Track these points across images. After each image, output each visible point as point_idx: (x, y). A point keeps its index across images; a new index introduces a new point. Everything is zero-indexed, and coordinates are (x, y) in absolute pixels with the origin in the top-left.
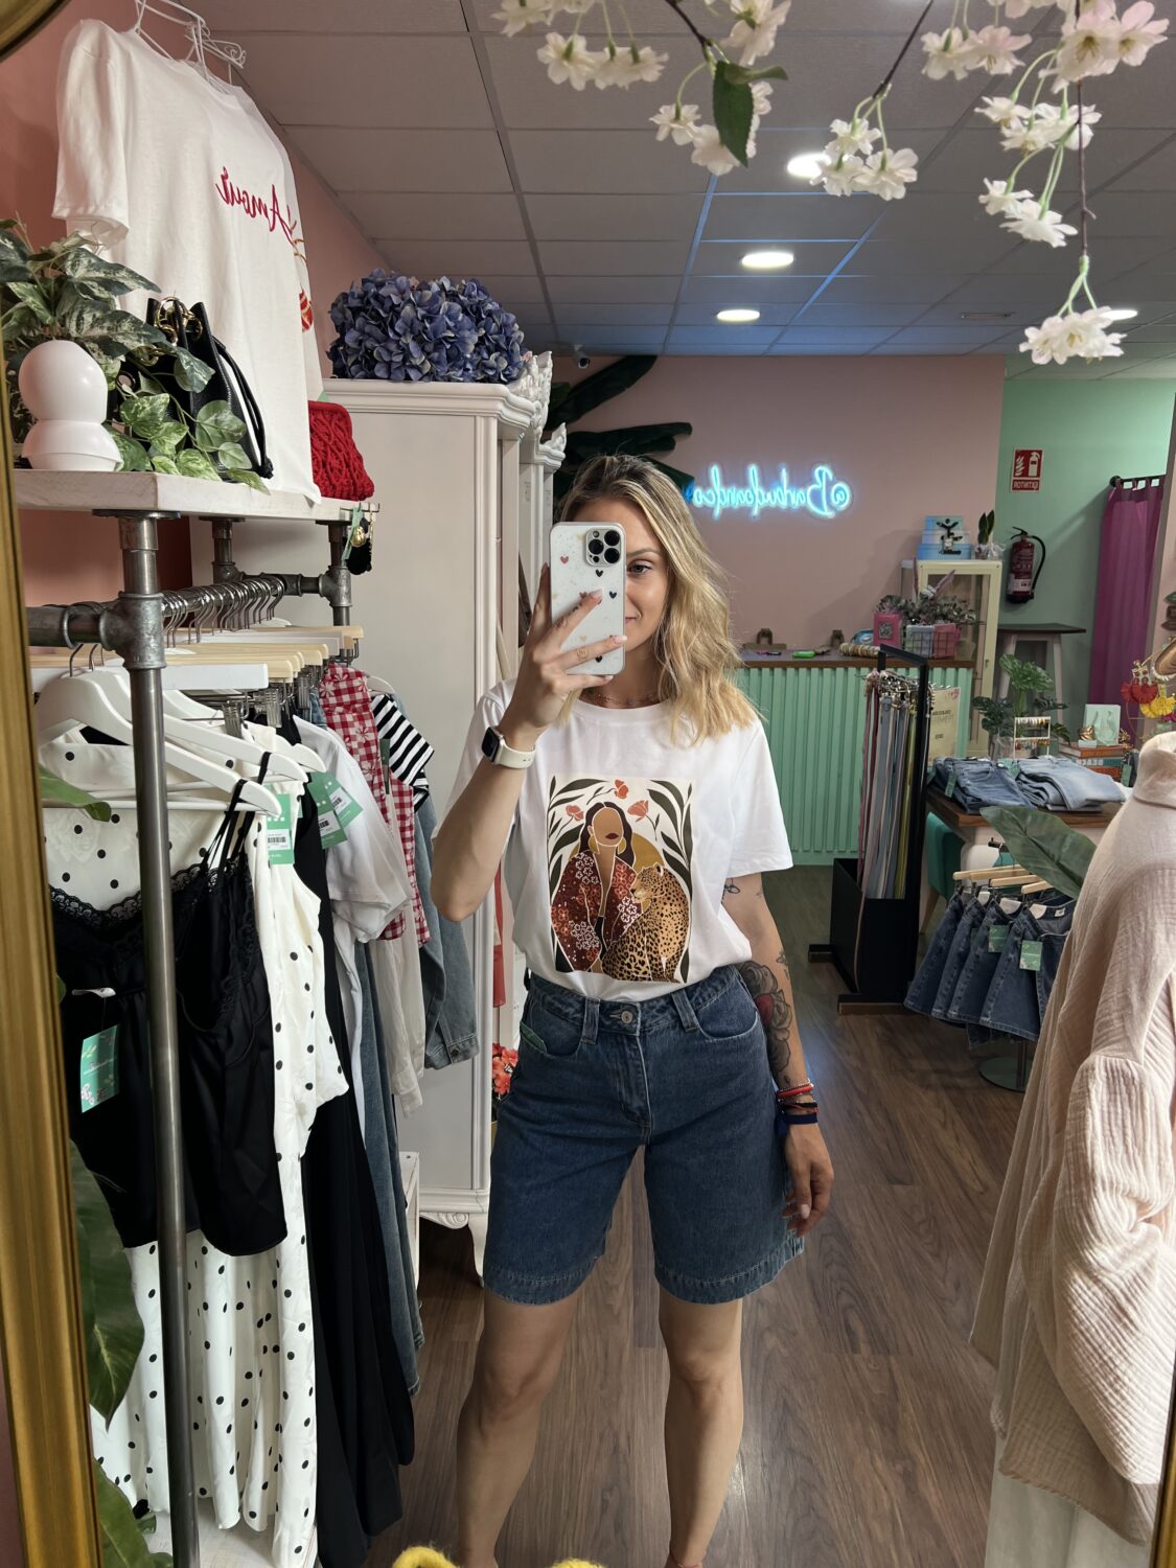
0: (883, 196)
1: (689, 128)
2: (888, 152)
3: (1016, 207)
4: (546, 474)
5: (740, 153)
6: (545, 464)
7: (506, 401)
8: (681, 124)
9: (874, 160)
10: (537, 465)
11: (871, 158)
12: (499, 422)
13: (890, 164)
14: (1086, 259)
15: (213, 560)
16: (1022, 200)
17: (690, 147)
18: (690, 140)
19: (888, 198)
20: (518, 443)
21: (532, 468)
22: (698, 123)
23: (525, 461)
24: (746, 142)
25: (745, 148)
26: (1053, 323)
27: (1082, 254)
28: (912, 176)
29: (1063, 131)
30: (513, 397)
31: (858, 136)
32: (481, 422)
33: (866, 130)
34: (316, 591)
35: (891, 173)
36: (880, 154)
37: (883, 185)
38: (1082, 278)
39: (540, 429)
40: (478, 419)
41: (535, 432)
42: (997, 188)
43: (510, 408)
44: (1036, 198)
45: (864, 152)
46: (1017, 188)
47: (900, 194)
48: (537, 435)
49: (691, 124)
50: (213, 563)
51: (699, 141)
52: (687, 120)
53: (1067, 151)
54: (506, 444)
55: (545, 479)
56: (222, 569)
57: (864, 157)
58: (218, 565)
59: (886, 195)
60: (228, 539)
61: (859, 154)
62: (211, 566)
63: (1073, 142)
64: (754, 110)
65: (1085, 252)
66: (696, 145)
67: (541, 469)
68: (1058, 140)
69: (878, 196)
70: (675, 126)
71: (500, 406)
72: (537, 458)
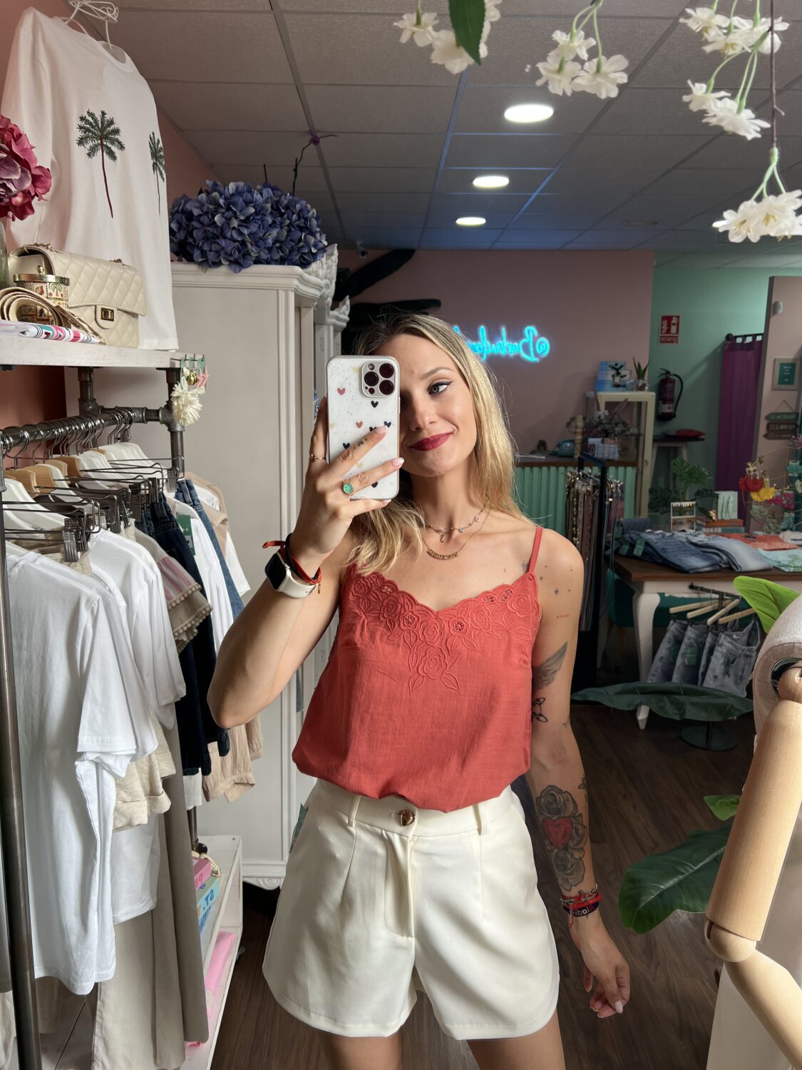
0: (598, 95)
1: (429, 32)
2: (603, 58)
3: (715, 104)
4: (335, 331)
5: (474, 53)
6: (335, 325)
7: (301, 279)
8: (422, 28)
9: (591, 66)
10: (329, 325)
11: (587, 64)
12: (295, 293)
13: (604, 68)
14: (776, 151)
15: (79, 397)
16: (721, 99)
17: (430, 49)
18: (429, 43)
19: (603, 96)
20: (312, 310)
21: (325, 328)
22: (437, 29)
23: (318, 322)
24: (479, 43)
25: (478, 48)
26: (748, 206)
27: (772, 147)
28: (623, 78)
29: (757, 37)
30: (307, 276)
31: (576, 44)
32: (282, 294)
33: (582, 39)
34: (158, 420)
35: (606, 75)
36: (595, 60)
37: (599, 85)
38: (773, 168)
39: (330, 300)
40: (280, 292)
41: (326, 302)
42: (699, 89)
43: (305, 285)
44: (733, 97)
45: (582, 57)
46: (716, 90)
47: (614, 93)
48: (328, 304)
49: (430, 28)
50: (79, 400)
51: (438, 45)
52: (426, 25)
53: (761, 56)
54: (303, 310)
55: (335, 336)
56: (86, 404)
57: (582, 62)
58: (83, 400)
59: (601, 94)
60: (91, 381)
61: (577, 59)
62: (78, 402)
63: (766, 47)
64: (485, 18)
65: (775, 145)
66: (435, 47)
67: (332, 328)
68: (753, 46)
69: (595, 95)
70: (415, 29)
71: (296, 282)
72: (330, 320)
